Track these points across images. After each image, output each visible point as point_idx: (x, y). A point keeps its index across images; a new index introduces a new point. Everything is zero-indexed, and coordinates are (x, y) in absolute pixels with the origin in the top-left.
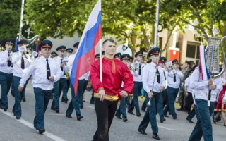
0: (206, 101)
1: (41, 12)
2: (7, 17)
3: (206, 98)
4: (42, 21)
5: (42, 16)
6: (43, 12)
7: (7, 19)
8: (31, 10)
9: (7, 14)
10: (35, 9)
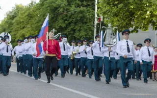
0: (108, 58)
1: (114, 5)
2: (81, 15)
3: (108, 56)
4: (116, 15)
5: (115, 9)
6: (116, 5)
7: (81, 17)
8: (105, 5)
9: (81, 12)
10: (108, 4)
